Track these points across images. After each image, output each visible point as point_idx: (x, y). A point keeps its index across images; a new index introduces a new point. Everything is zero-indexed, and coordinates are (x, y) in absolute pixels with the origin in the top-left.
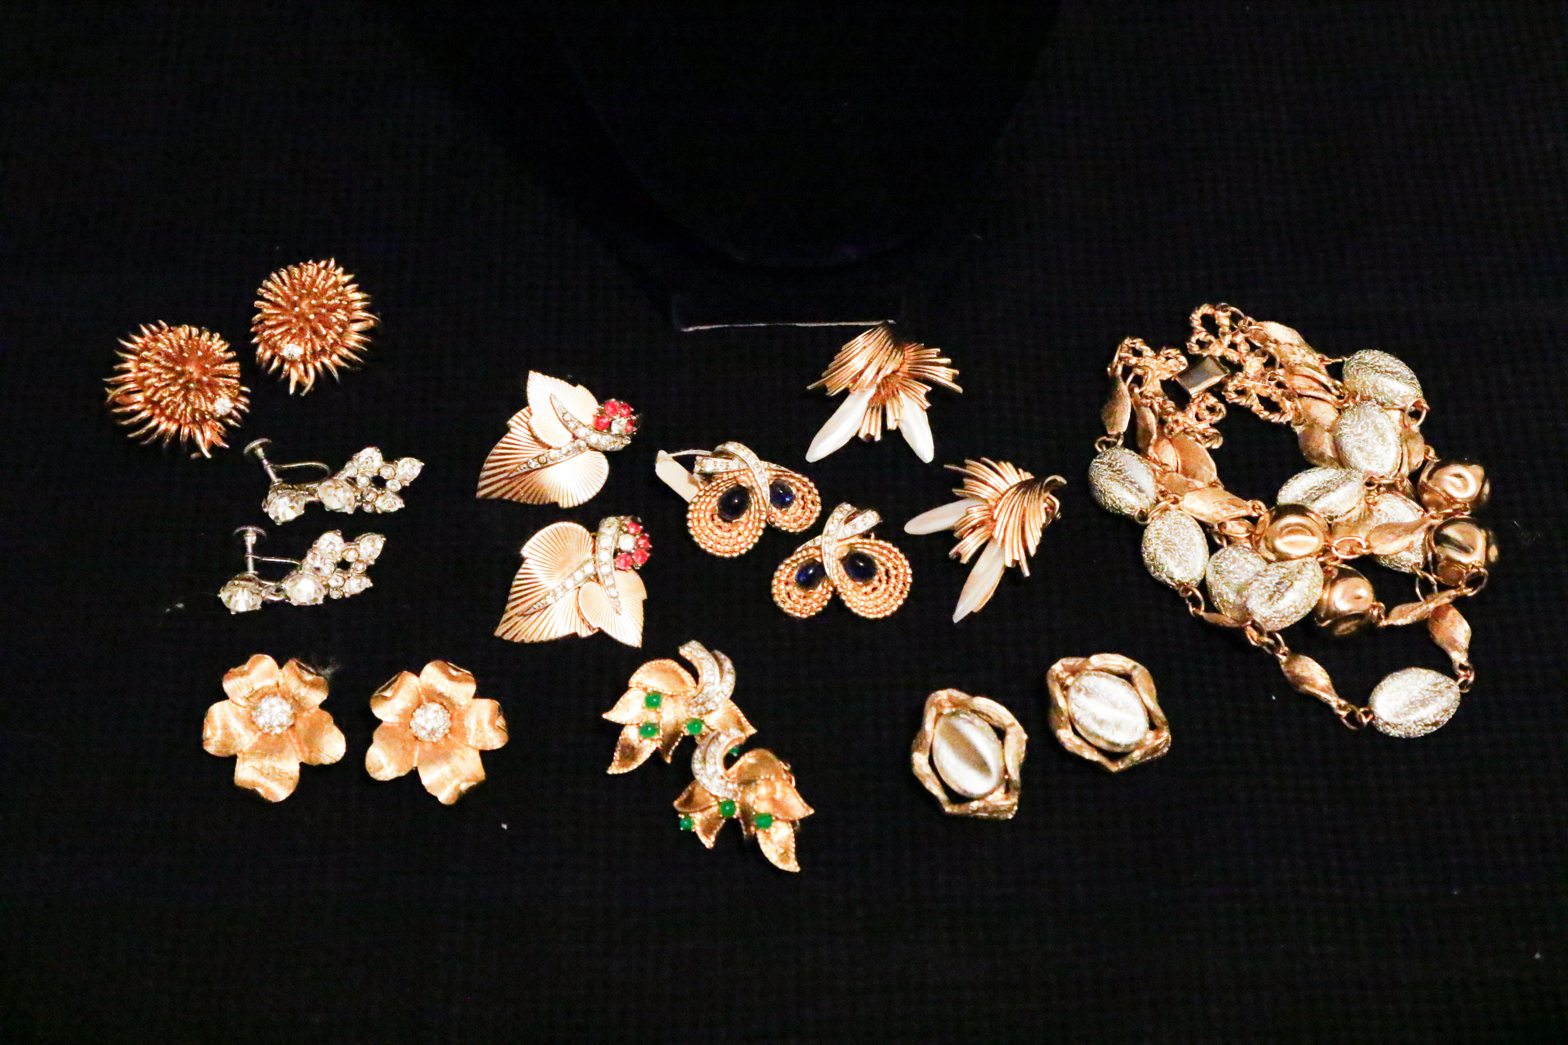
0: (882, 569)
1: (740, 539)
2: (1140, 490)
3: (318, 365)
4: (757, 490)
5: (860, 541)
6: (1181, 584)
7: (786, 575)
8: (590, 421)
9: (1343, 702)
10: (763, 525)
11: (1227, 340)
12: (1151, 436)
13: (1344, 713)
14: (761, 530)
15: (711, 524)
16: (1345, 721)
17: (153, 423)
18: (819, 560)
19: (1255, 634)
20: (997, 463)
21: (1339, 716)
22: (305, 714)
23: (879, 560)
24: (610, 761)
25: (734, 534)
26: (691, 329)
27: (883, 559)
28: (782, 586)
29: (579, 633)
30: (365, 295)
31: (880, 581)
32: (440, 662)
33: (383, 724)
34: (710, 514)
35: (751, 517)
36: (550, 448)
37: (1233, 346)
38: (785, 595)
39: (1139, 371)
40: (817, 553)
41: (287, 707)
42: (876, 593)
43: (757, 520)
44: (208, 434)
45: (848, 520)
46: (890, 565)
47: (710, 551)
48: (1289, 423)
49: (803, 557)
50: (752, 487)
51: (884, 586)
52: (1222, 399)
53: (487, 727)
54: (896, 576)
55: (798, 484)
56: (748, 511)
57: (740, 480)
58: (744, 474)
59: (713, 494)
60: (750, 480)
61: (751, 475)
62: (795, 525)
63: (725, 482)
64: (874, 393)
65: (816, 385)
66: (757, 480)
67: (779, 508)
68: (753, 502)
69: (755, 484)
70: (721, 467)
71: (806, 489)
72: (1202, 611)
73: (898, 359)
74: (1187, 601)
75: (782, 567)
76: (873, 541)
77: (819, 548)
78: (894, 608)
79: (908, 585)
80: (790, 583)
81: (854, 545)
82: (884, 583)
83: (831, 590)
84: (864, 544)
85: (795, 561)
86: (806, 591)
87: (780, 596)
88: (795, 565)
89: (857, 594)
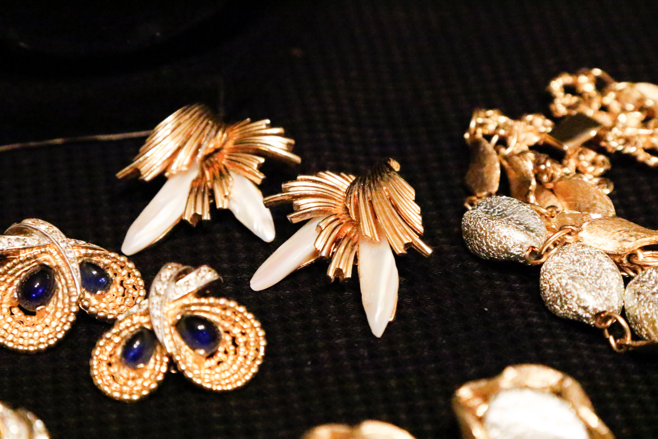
0: (228, 338)
1: (46, 331)
2: (527, 229)
4: (64, 269)
5: (196, 301)
6: (598, 315)
7: (107, 354)
10: (74, 309)
11: (596, 105)
12: (529, 184)
14: (72, 314)
15: (10, 319)
23: (223, 327)
25: (39, 328)
27: (227, 325)
28: (104, 368)
34: (9, 306)
35: (60, 305)
37: (604, 108)
38: (109, 378)
39: (502, 132)
40: (144, 320)
42: (223, 366)
43: (67, 306)
45: (178, 277)
46: (236, 331)
47: (10, 345)
49: (127, 328)
50: (58, 267)
51: (231, 357)
52: (601, 151)
54: (246, 344)
55: (115, 266)
56: (54, 299)
57: (41, 259)
58: (45, 252)
59: (9, 281)
60: (54, 258)
61: (55, 253)
62: (115, 312)
63: (21, 262)
64: (195, 174)
65: (127, 170)
66: (63, 258)
67: (93, 292)
68: (60, 285)
69: (61, 263)
70: (18, 245)
71: (125, 272)
72: (628, 340)
73: (221, 136)
74: (606, 331)
75: (101, 343)
76: (212, 300)
77: (147, 313)
78: (248, 378)
79: (262, 349)
80: (113, 360)
81: (189, 306)
82: (232, 353)
83: (166, 360)
84: (202, 304)
85: (118, 334)
86: (135, 368)
87: (101, 377)
88: (117, 339)
89: (199, 363)
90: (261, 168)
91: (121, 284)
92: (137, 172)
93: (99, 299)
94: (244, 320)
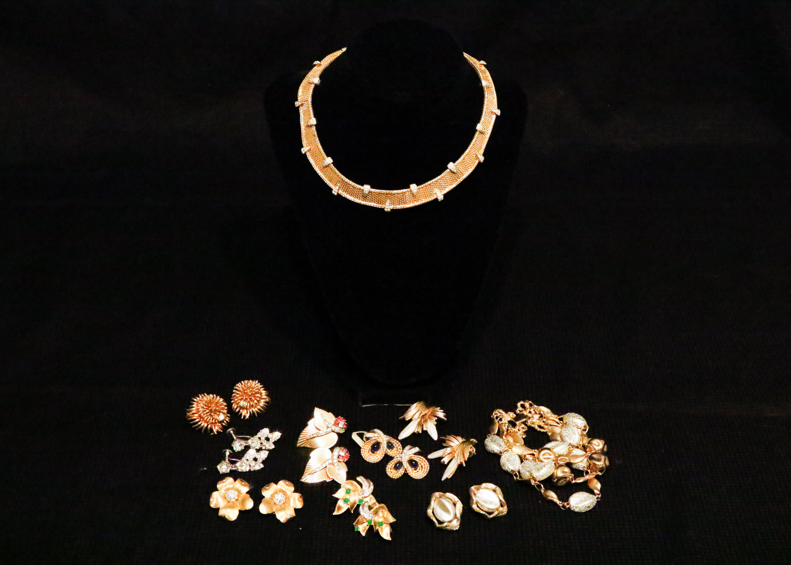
0: (420, 466)
1: (377, 458)
2: (500, 446)
3: (251, 411)
4: (383, 443)
5: (413, 456)
6: (512, 471)
7: (391, 466)
8: (333, 423)
9: (561, 502)
10: (384, 453)
11: (528, 411)
12: (504, 432)
13: (561, 505)
14: (383, 455)
15: (368, 454)
16: (562, 508)
18: (401, 461)
19: (534, 481)
20: (456, 437)
21: (559, 506)
22: (241, 495)
23: (419, 463)
24: (334, 511)
25: (375, 457)
26: (365, 406)
27: (420, 462)
28: (389, 470)
29: (326, 480)
30: (266, 392)
31: (420, 469)
32: (284, 481)
33: (265, 498)
34: (368, 450)
35: (381, 452)
36: (320, 430)
37: (530, 412)
39: (501, 417)
40: (400, 459)
41: (236, 493)
42: (418, 473)
44: (216, 427)
45: (410, 449)
46: (422, 464)
47: (368, 461)
48: (546, 432)
49: (396, 460)
50: (381, 442)
51: (421, 471)
52: (526, 425)
53: (297, 501)
54: (425, 468)
55: (395, 443)
56: (379, 450)
57: (378, 440)
58: (379, 438)
59: (369, 444)
60: (381, 440)
61: (381, 438)
62: (394, 455)
63: (373, 440)
64: (419, 420)
65: (402, 417)
66: (383, 440)
67: (389, 449)
68: (381, 447)
69: (382, 441)
70: (372, 436)
71: (398, 445)
72: (518, 478)
73: (427, 411)
74: (514, 475)
75: (389, 463)
76: (417, 456)
77: (401, 457)
78: (424, 476)
79: (428, 470)
80: (392, 468)
81: (412, 457)
82: (421, 469)
83: (404, 470)
84: (415, 457)
85: (394, 462)
86: (397, 471)
87: (388, 472)
88: (393, 463)
89: (413, 471)
90: (436, 421)
91: (397, 448)
92: (404, 418)
93: (391, 451)
94: (425, 462)
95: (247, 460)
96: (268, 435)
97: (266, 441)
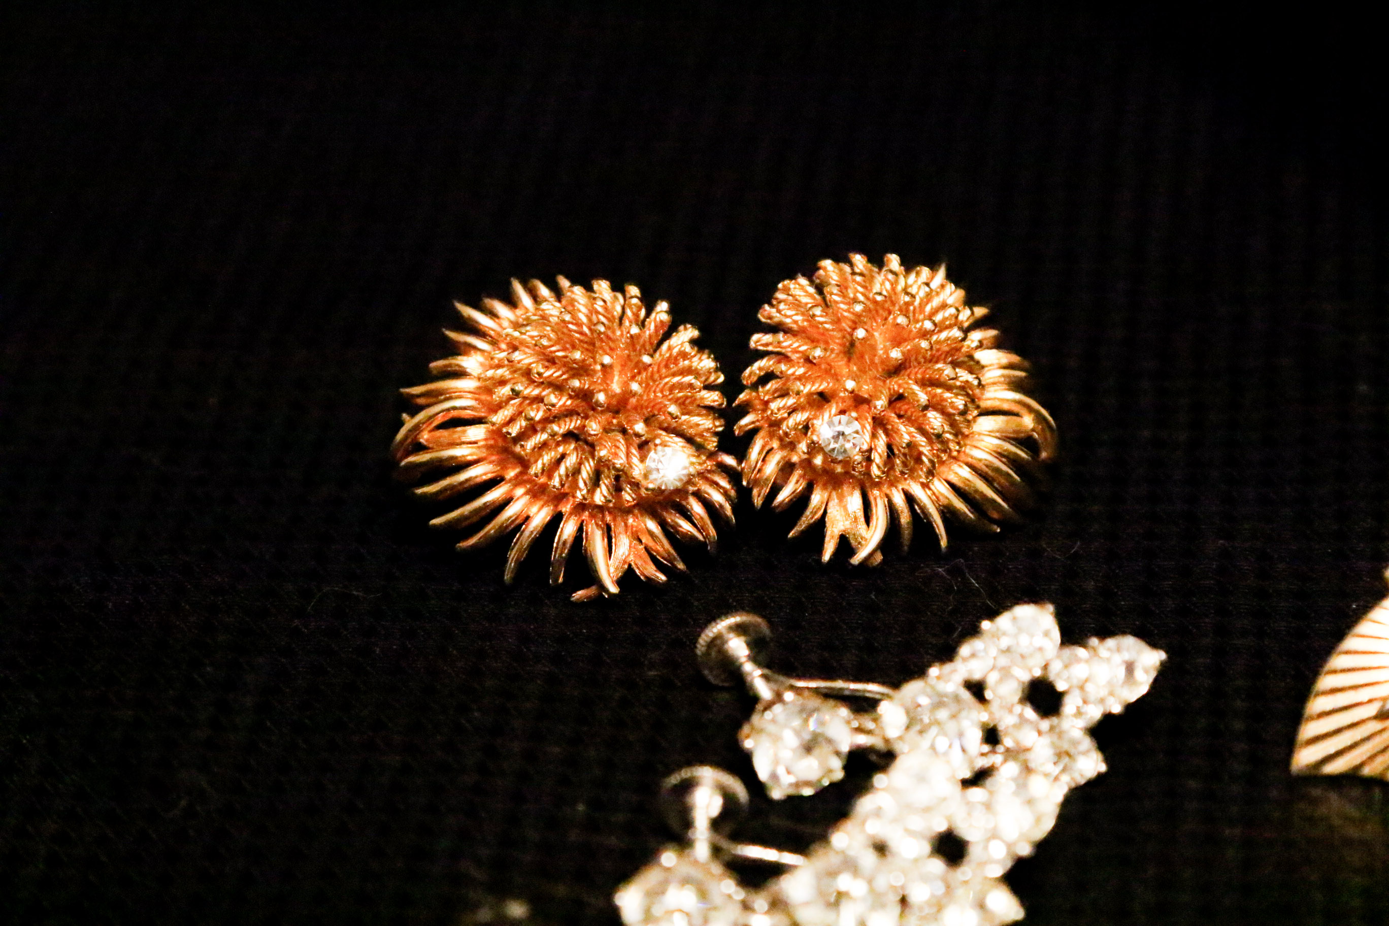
3: (899, 500)
17: (494, 495)
30: (1015, 358)
44: (623, 546)
95: (881, 848)
96: (1046, 667)
97: (1030, 713)
